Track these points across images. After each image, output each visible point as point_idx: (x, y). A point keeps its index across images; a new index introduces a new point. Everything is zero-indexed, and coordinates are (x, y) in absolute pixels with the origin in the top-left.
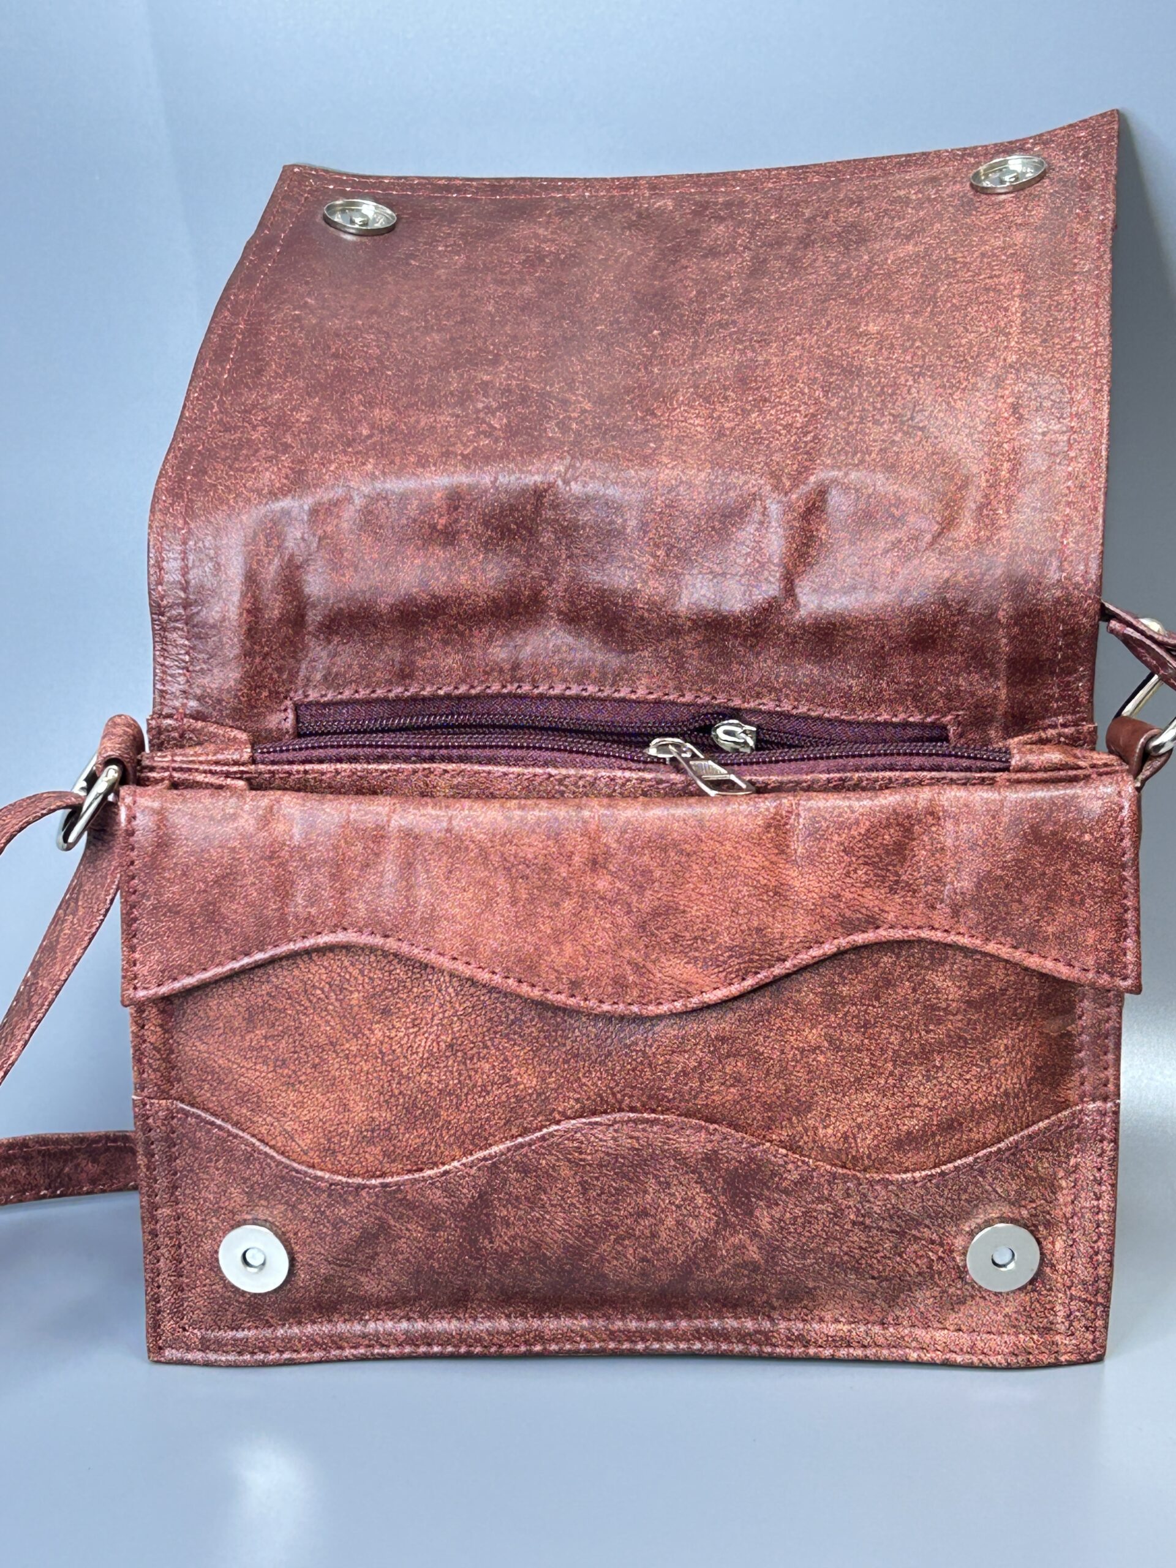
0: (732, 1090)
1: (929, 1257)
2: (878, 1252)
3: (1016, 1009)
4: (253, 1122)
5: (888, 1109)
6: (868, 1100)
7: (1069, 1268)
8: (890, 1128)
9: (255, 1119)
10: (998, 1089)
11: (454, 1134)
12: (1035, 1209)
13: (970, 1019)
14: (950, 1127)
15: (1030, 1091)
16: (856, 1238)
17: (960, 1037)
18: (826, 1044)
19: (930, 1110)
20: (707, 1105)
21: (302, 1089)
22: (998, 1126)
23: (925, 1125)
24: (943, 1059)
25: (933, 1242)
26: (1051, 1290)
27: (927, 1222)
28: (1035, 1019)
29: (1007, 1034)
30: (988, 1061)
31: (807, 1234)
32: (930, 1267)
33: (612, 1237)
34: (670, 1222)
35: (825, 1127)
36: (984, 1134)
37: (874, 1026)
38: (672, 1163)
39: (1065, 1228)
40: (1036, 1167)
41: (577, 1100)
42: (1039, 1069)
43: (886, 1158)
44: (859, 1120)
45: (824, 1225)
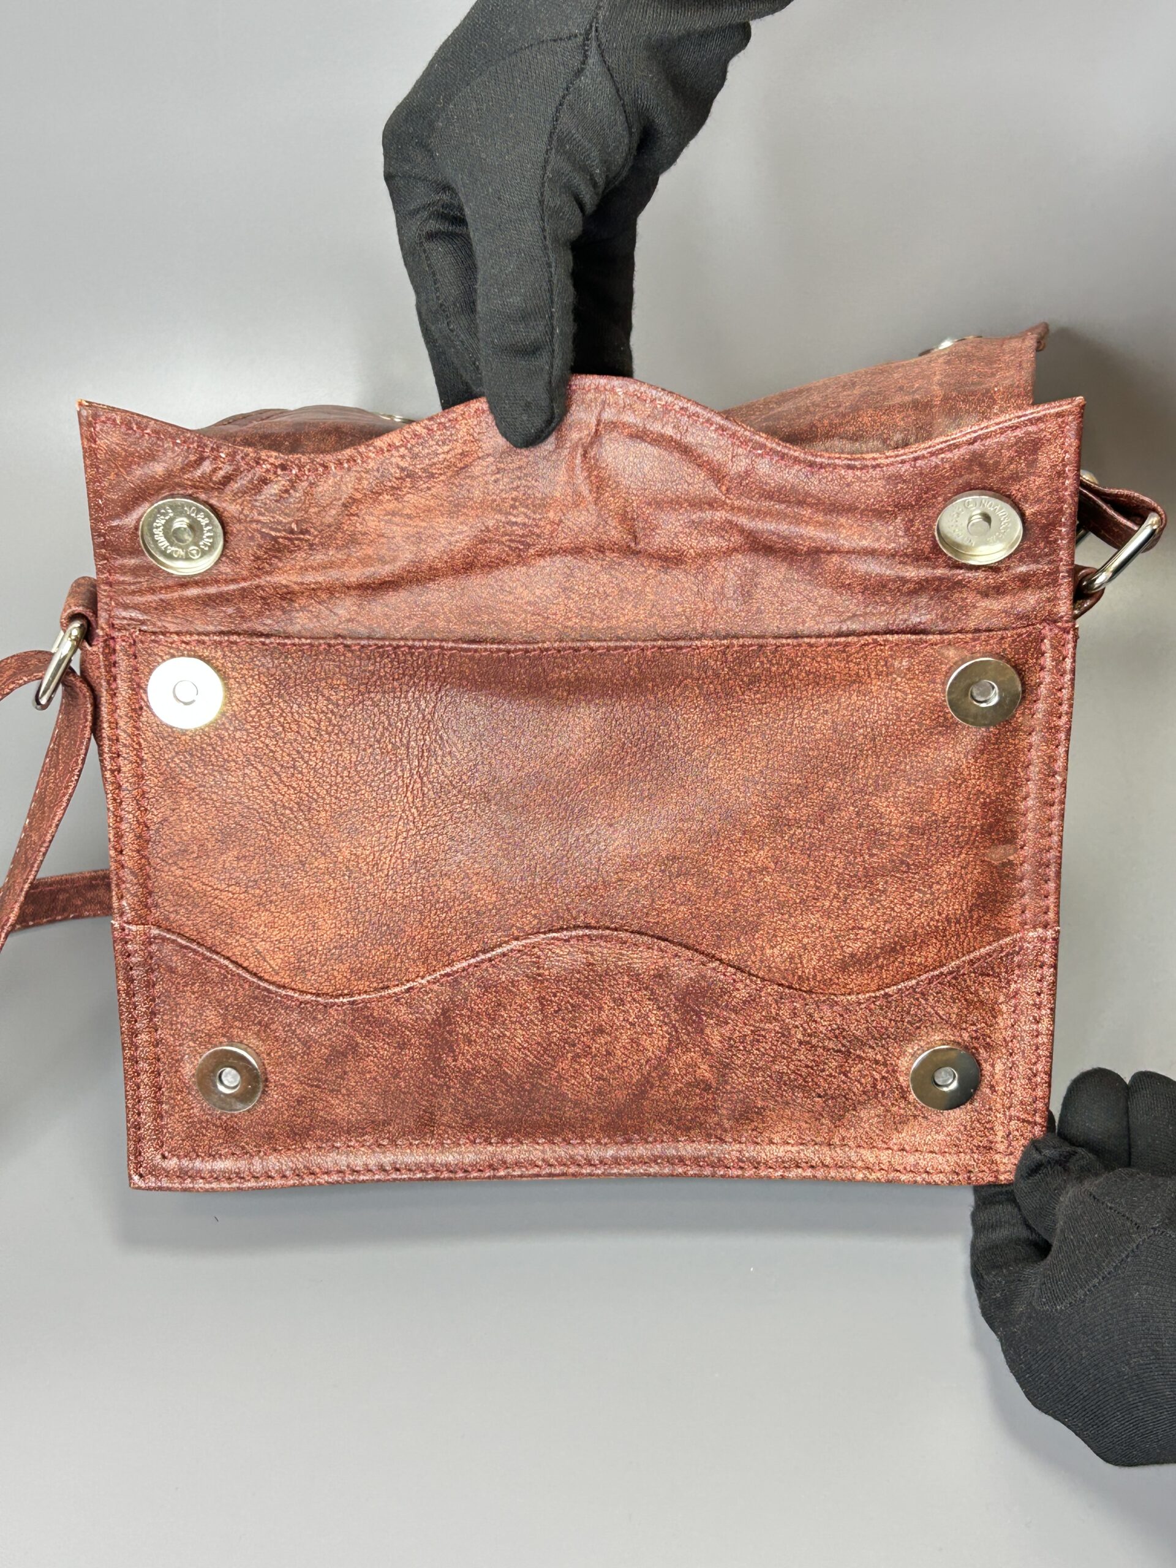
0: (682, 908)
1: (872, 1076)
2: (823, 1070)
3: (958, 837)
4: (227, 944)
5: (832, 930)
6: (814, 921)
7: (1009, 1089)
8: (835, 950)
9: (229, 941)
10: (940, 914)
11: (418, 950)
12: (976, 1031)
13: (912, 845)
14: (893, 950)
15: (971, 917)
16: (802, 1057)
17: (902, 862)
18: (772, 865)
19: (874, 932)
20: (658, 923)
21: (273, 909)
22: (939, 951)
23: (869, 947)
24: (886, 882)
25: (877, 1062)
26: (990, 1109)
27: (871, 1042)
28: (977, 847)
29: (949, 862)
30: (931, 887)
31: (755, 1052)
32: (874, 1086)
33: (569, 1055)
34: (625, 1039)
35: (772, 947)
36: (926, 958)
37: (818, 849)
38: (626, 979)
39: (1004, 1051)
40: (977, 990)
41: (535, 916)
42: (980, 895)
43: (831, 980)
44: (805, 940)
45: (773, 1044)
